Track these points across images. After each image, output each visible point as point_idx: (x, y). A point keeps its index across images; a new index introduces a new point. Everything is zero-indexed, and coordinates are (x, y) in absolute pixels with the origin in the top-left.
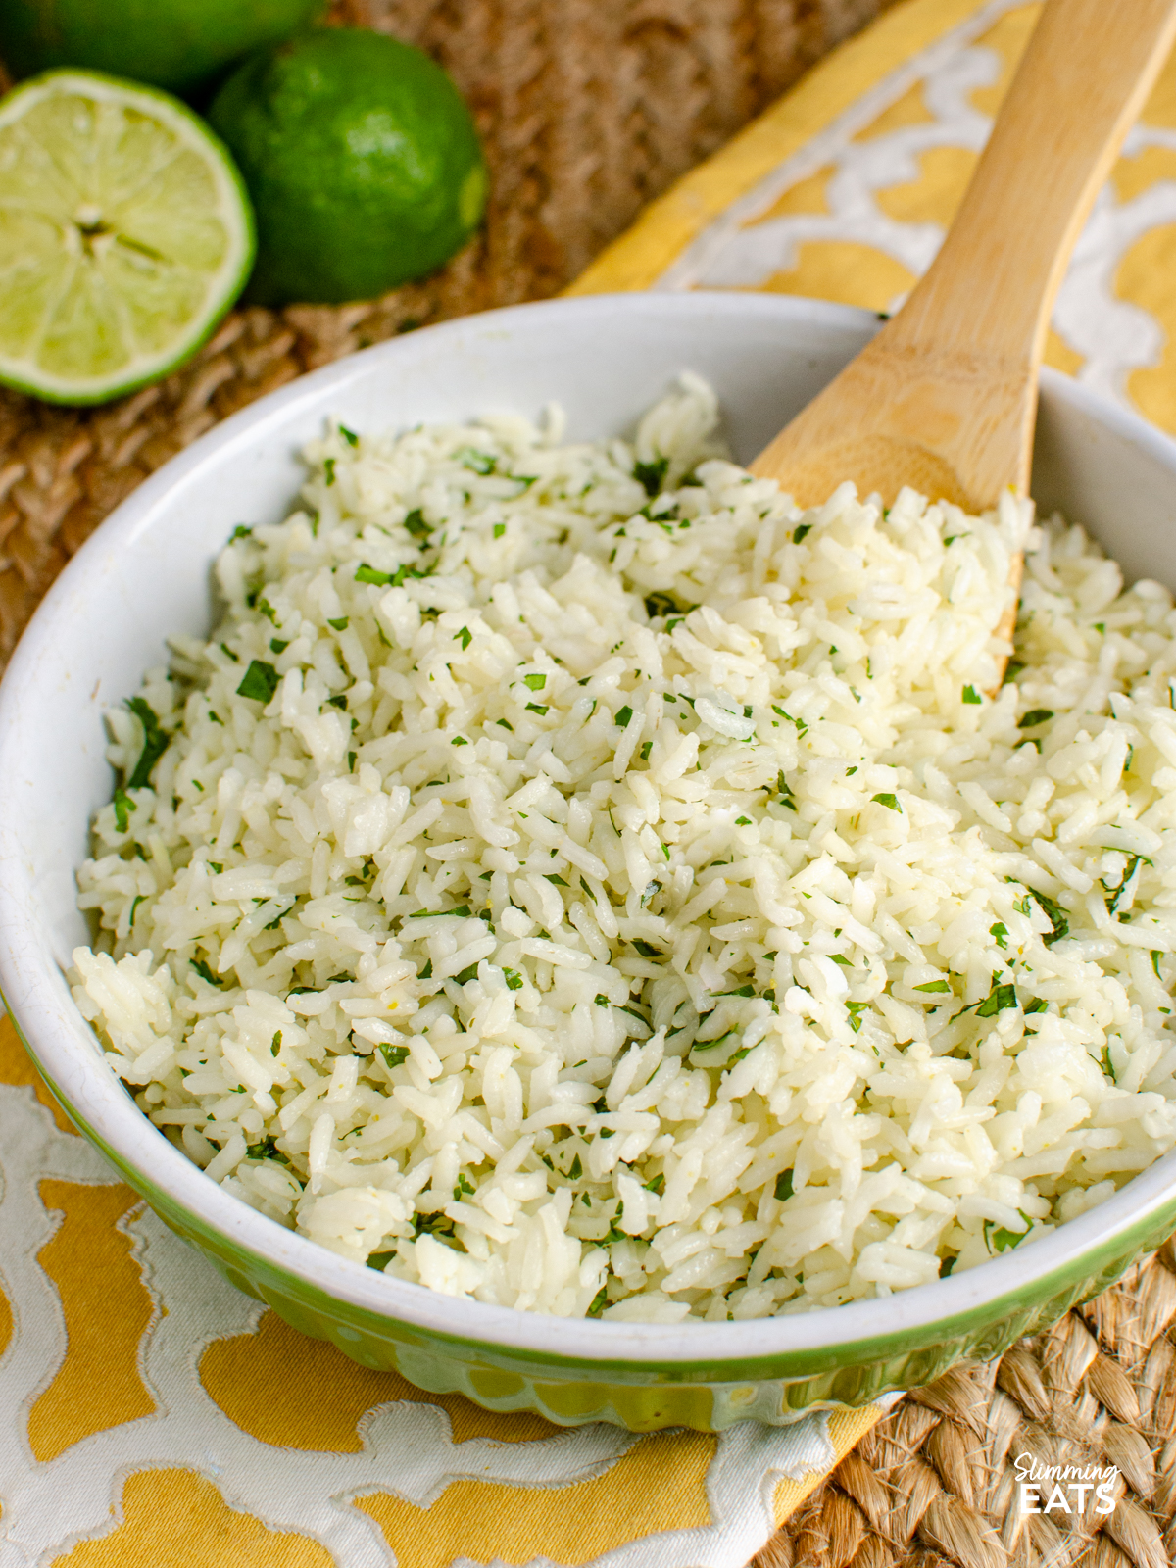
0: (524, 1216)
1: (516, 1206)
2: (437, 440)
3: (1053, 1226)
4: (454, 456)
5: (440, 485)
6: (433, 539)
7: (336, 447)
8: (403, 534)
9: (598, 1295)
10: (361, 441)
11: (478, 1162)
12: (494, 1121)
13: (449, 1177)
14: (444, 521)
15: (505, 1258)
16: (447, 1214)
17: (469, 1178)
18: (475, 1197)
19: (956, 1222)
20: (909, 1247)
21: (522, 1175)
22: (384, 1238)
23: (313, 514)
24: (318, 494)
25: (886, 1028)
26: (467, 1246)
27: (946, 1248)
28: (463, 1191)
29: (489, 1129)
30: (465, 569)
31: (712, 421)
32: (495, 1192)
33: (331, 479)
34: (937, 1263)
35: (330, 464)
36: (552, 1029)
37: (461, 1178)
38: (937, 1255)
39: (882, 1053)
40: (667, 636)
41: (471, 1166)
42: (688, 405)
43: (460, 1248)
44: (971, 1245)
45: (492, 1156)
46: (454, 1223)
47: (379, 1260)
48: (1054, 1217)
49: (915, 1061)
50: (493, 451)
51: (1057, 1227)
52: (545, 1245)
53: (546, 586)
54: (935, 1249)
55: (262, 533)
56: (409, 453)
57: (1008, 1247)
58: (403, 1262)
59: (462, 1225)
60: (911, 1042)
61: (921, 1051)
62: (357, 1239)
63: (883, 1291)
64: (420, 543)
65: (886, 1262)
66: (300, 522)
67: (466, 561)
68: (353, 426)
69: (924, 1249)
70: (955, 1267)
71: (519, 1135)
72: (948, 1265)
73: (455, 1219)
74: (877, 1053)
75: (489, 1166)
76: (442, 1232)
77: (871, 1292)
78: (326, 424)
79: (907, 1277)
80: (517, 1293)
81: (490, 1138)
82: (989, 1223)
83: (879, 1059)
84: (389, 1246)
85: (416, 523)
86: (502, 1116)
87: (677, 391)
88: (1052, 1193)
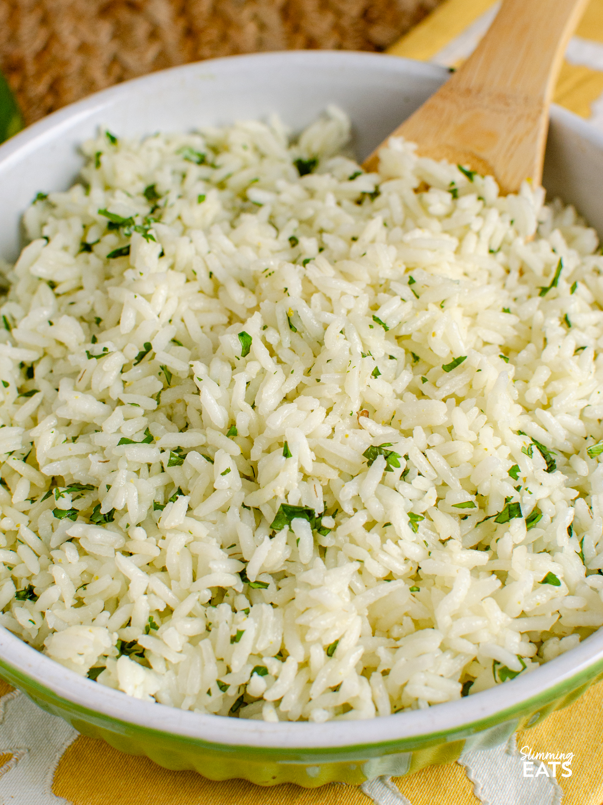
0: (190, 646)
1: (184, 640)
2: (168, 142)
3: (537, 664)
4: (178, 152)
5: (168, 170)
6: (160, 202)
7: (103, 144)
8: (143, 200)
9: (238, 700)
10: (119, 142)
11: (162, 610)
12: (173, 583)
13: (141, 618)
14: (168, 192)
15: (176, 673)
16: (140, 643)
17: (156, 620)
18: (158, 632)
19: (475, 660)
20: (442, 676)
21: (190, 619)
22: (99, 658)
23: (87, 187)
24: (91, 174)
25: (433, 529)
26: (152, 664)
27: (467, 675)
28: (151, 628)
29: (170, 587)
30: (178, 223)
31: (346, 138)
32: (171, 629)
33: (98, 164)
34: (460, 687)
35: (99, 155)
36: (214, 523)
37: (150, 619)
38: (460, 681)
39: (430, 545)
40: (302, 268)
41: (158, 611)
42: (331, 127)
43: (147, 665)
44: (483, 676)
45: (171, 605)
46: (144, 649)
47: (94, 673)
48: (539, 657)
49: (451, 552)
50: (203, 150)
51: (541, 664)
52: (203, 665)
53: (227, 235)
54: (459, 677)
55: (54, 198)
56: (150, 150)
57: (508, 679)
58: (109, 674)
59: (149, 650)
60: (450, 538)
61: (455, 546)
62: (81, 660)
63: (423, 704)
64: (152, 205)
65: (426, 685)
66: (78, 190)
67: (179, 218)
68: (115, 132)
69: (451, 678)
70: (472, 688)
71: (189, 592)
72: (467, 687)
73: (144, 646)
74: (427, 545)
75: (169, 611)
76: (137, 654)
77: (414, 705)
78: (98, 130)
79: (439, 696)
80: (183, 697)
81: (170, 594)
82: (496, 662)
83: (428, 549)
84: (102, 663)
85: (151, 193)
86: (178, 580)
87: (325, 117)
88: (538, 640)
